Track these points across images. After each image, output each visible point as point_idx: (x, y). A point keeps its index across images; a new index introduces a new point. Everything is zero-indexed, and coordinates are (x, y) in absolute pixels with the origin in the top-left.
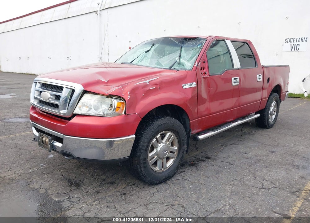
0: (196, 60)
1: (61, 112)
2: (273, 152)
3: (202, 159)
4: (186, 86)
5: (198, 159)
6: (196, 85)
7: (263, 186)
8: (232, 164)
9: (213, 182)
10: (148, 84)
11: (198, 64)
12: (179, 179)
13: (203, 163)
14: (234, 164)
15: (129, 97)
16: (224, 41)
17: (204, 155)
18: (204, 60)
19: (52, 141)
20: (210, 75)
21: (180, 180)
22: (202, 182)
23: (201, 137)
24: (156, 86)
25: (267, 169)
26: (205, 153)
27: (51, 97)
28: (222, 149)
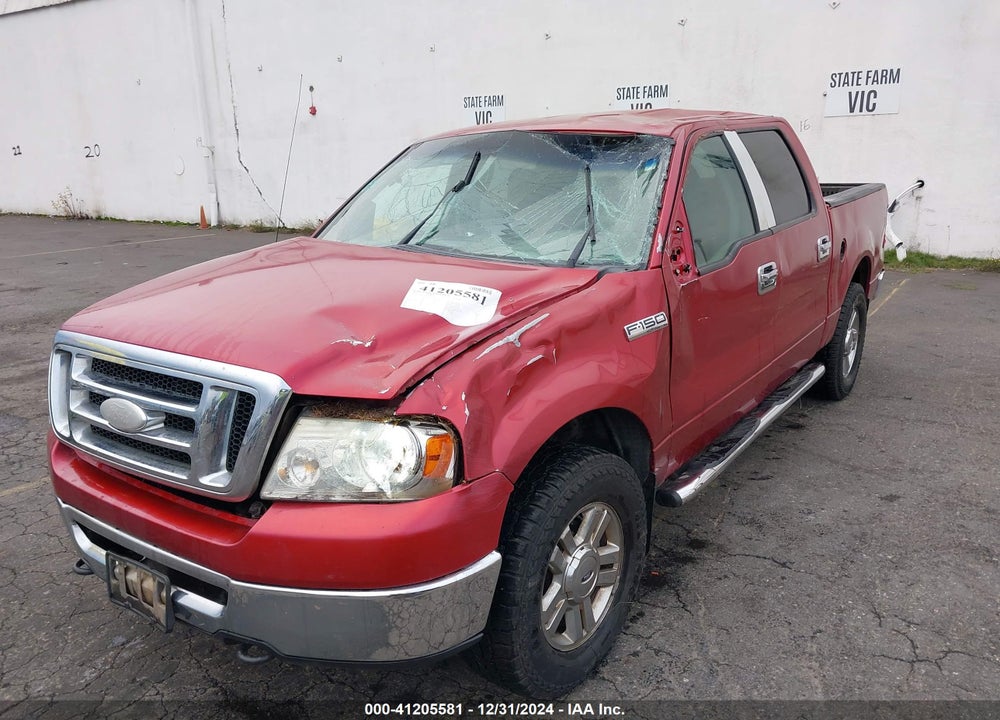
0: (656, 225)
1: (206, 480)
2: (891, 498)
3: (680, 550)
4: (637, 329)
5: (665, 553)
6: (667, 322)
7: (917, 651)
8: (784, 565)
9: (751, 652)
10: (519, 345)
11: (664, 243)
12: (636, 654)
13: (688, 567)
14: (788, 564)
15: (467, 412)
16: (721, 136)
17: (680, 531)
18: (678, 224)
19: (173, 590)
20: (699, 274)
21: (642, 656)
22: (716, 654)
23: (684, 492)
24: (543, 349)
25: (901, 572)
26: (678, 521)
27: (149, 418)
28: (727, 500)
